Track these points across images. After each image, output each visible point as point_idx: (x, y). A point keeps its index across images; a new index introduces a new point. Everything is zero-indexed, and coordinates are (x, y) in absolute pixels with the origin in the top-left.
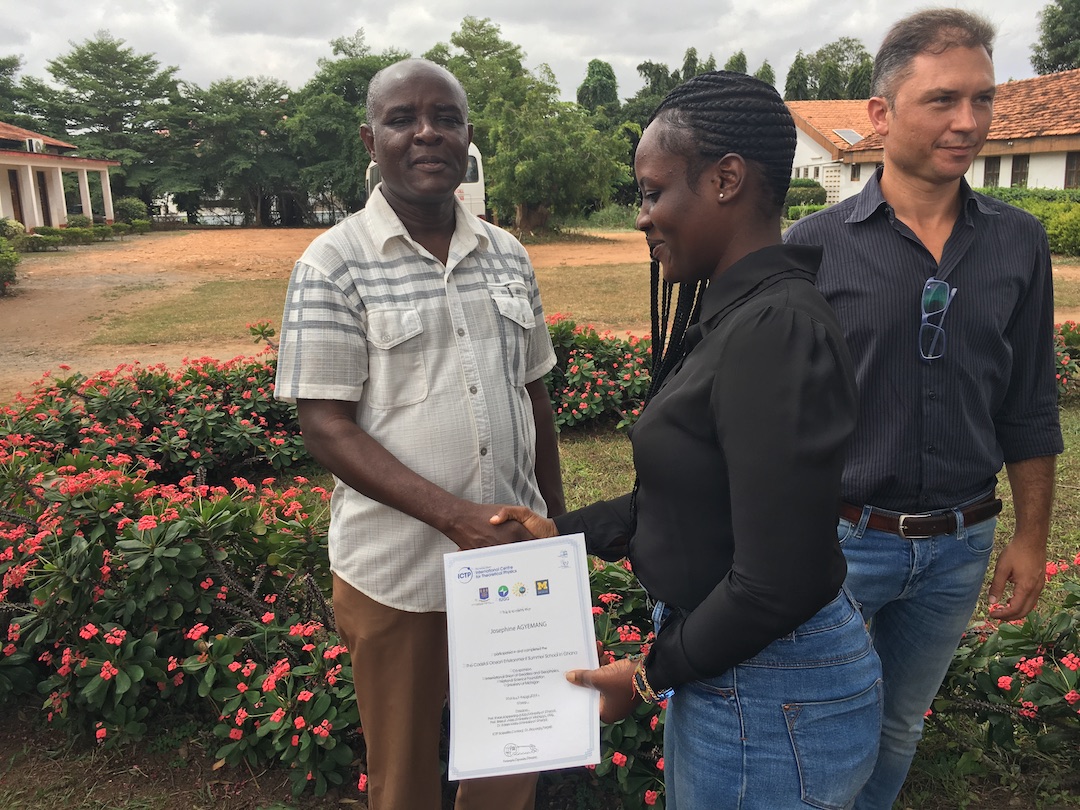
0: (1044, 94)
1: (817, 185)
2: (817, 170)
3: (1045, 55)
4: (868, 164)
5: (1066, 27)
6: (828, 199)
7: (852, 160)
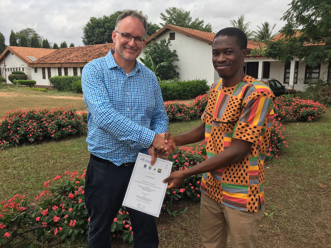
0: (86, 51)
1: (24, 73)
2: (23, 69)
3: (86, 40)
4: (40, 68)
5: (90, 33)
6: (28, 78)
7: (35, 66)
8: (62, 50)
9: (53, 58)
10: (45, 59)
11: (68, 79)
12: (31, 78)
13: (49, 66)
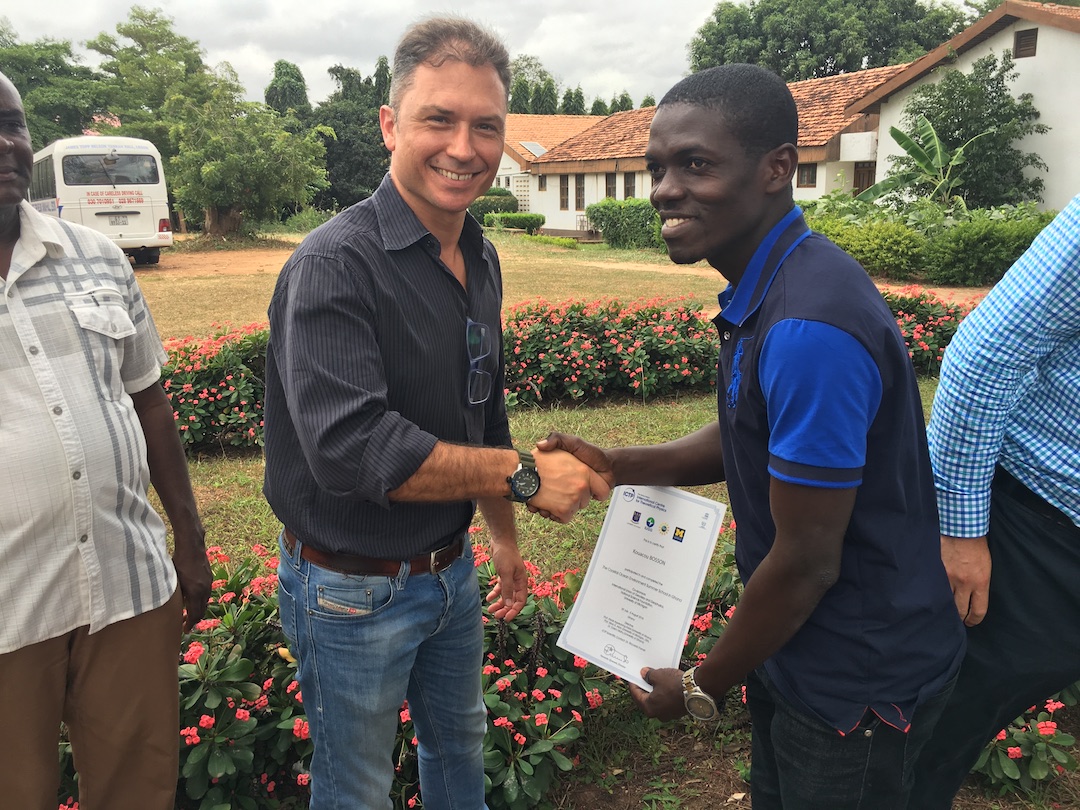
1: (508, 194)
2: (508, 180)
4: (553, 175)
5: (709, 58)
6: (520, 208)
7: (539, 171)
8: (620, 118)
9: (594, 144)
10: (571, 147)
11: (642, 209)
12: (526, 208)
13: (579, 170)
